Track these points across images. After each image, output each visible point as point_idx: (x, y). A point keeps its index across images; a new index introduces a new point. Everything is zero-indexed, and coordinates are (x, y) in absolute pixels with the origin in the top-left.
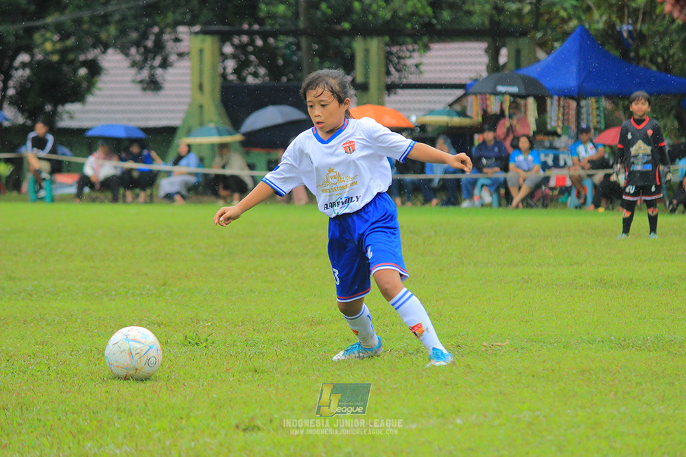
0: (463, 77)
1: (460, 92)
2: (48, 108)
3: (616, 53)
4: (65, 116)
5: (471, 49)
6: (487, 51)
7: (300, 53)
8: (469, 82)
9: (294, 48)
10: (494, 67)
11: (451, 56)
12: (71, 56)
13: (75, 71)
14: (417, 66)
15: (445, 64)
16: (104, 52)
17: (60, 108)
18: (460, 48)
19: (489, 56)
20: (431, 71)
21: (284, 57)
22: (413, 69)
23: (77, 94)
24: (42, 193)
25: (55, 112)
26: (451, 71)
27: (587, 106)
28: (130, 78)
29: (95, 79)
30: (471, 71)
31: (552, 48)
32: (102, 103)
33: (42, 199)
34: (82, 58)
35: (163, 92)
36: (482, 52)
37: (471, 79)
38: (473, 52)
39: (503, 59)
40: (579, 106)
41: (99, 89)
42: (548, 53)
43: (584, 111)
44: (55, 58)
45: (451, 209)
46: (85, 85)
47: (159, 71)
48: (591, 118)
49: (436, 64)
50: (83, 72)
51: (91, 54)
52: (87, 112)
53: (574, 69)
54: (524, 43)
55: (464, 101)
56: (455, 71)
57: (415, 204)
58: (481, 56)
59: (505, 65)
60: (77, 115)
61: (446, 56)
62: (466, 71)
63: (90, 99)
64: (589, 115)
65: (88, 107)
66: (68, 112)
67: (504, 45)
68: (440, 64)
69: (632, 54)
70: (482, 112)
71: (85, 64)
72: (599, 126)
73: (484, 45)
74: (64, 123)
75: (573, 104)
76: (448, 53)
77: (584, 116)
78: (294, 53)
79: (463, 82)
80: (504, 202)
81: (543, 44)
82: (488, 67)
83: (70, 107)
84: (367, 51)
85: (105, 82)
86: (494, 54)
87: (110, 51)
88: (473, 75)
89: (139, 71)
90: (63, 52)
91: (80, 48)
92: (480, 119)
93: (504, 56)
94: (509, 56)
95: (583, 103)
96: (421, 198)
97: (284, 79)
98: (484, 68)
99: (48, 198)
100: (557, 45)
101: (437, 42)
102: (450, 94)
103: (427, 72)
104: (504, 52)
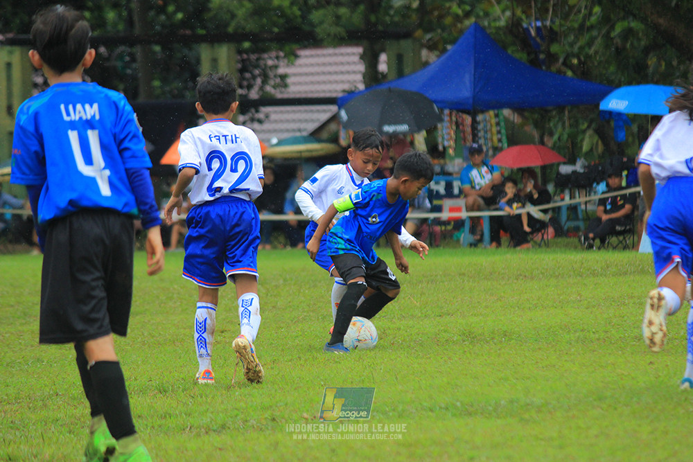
0: (335, 88)
1: (334, 109)
3: (522, 56)
6: (362, 57)
7: (134, 66)
8: (341, 95)
9: (127, 59)
10: (373, 77)
11: (324, 65)
15: (317, 74)
18: (335, 55)
19: (365, 63)
20: (300, 83)
22: (278, 81)
26: (324, 83)
27: (484, 120)
30: (343, 82)
36: (356, 59)
37: (343, 91)
39: (383, 67)
40: (474, 123)
42: (439, 55)
43: (480, 127)
49: (306, 74)
53: (467, 78)
54: (406, 44)
57: (275, 248)
58: (355, 63)
59: (385, 74)
61: (318, 65)
64: (487, 132)
67: (383, 50)
68: (312, 74)
69: (542, 56)
72: (499, 145)
73: (360, 50)
75: (468, 119)
76: (322, 60)
77: (481, 133)
78: (127, 65)
79: (334, 95)
81: (432, 47)
82: (364, 77)
84: (215, 61)
86: (371, 60)
88: (346, 87)
93: (383, 63)
94: (388, 63)
95: (480, 118)
96: (282, 239)
98: (359, 77)
100: (449, 47)
101: (305, 47)
103: (294, 84)
104: (383, 57)
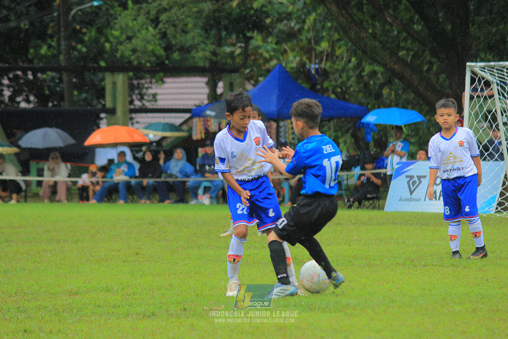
0: (190, 104)
1: (187, 115)
3: (306, 86)
5: (195, 82)
6: (207, 83)
7: (61, 85)
8: (194, 107)
9: (57, 81)
10: (214, 97)
11: (180, 88)
14: (154, 95)
15: (175, 94)
18: (187, 82)
19: (209, 88)
20: (164, 100)
21: (49, 87)
22: (151, 98)
26: (180, 99)
27: (285, 126)
30: (195, 99)
31: (257, 82)
36: (204, 85)
37: (195, 105)
38: (197, 85)
39: (220, 91)
40: (278, 127)
42: (254, 85)
43: (282, 130)
45: (181, 206)
48: (287, 135)
49: (168, 94)
53: (274, 98)
54: (236, 78)
55: (190, 122)
56: (183, 99)
57: (153, 202)
58: (203, 88)
59: (221, 94)
61: (176, 88)
62: (192, 99)
64: (285, 133)
67: (221, 80)
68: (172, 94)
69: (318, 87)
70: (205, 131)
72: (293, 141)
73: (205, 79)
75: (274, 125)
76: (178, 85)
77: (282, 134)
78: (57, 85)
79: (190, 108)
80: (221, 200)
81: (248, 79)
82: (208, 96)
84: (114, 83)
86: (213, 86)
88: (197, 103)
92: (203, 136)
93: (220, 88)
94: (224, 88)
95: (281, 124)
96: (157, 197)
97: (50, 104)
98: (205, 97)
100: (261, 79)
101: (169, 77)
102: (180, 117)
103: (161, 100)
104: (221, 84)
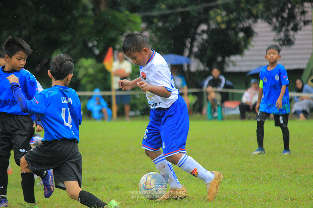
2: (219, 59)
4: (230, 64)
12: (234, 25)
13: (236, 34)
16: (256, 21)
17: (227, 59)
23: (238, 49)
24: (216, 114)
25: (223, 62)
28: (272, 38)
29: (250, 39)
32: (254, 55)
33: (216, 118)
34: (241, 26)
35: (293, 47)
41: (253, 46)
44: (223, 26)
46: (243, 43)
47: (291, 33)
50: (241, 35)
51: (246, 24)
52: (244, 61)
60: (237, 63)
63: (246, 52)
65: (245, 58)
66: (232, 62)
71: (243, 30)
74: (230, 68)
83: (234, 58)
85: (255, 42)
87: (259, 21)
89: (277, 33)
90: (228, 23)
91: (239, 20)
99: (220, 117)
